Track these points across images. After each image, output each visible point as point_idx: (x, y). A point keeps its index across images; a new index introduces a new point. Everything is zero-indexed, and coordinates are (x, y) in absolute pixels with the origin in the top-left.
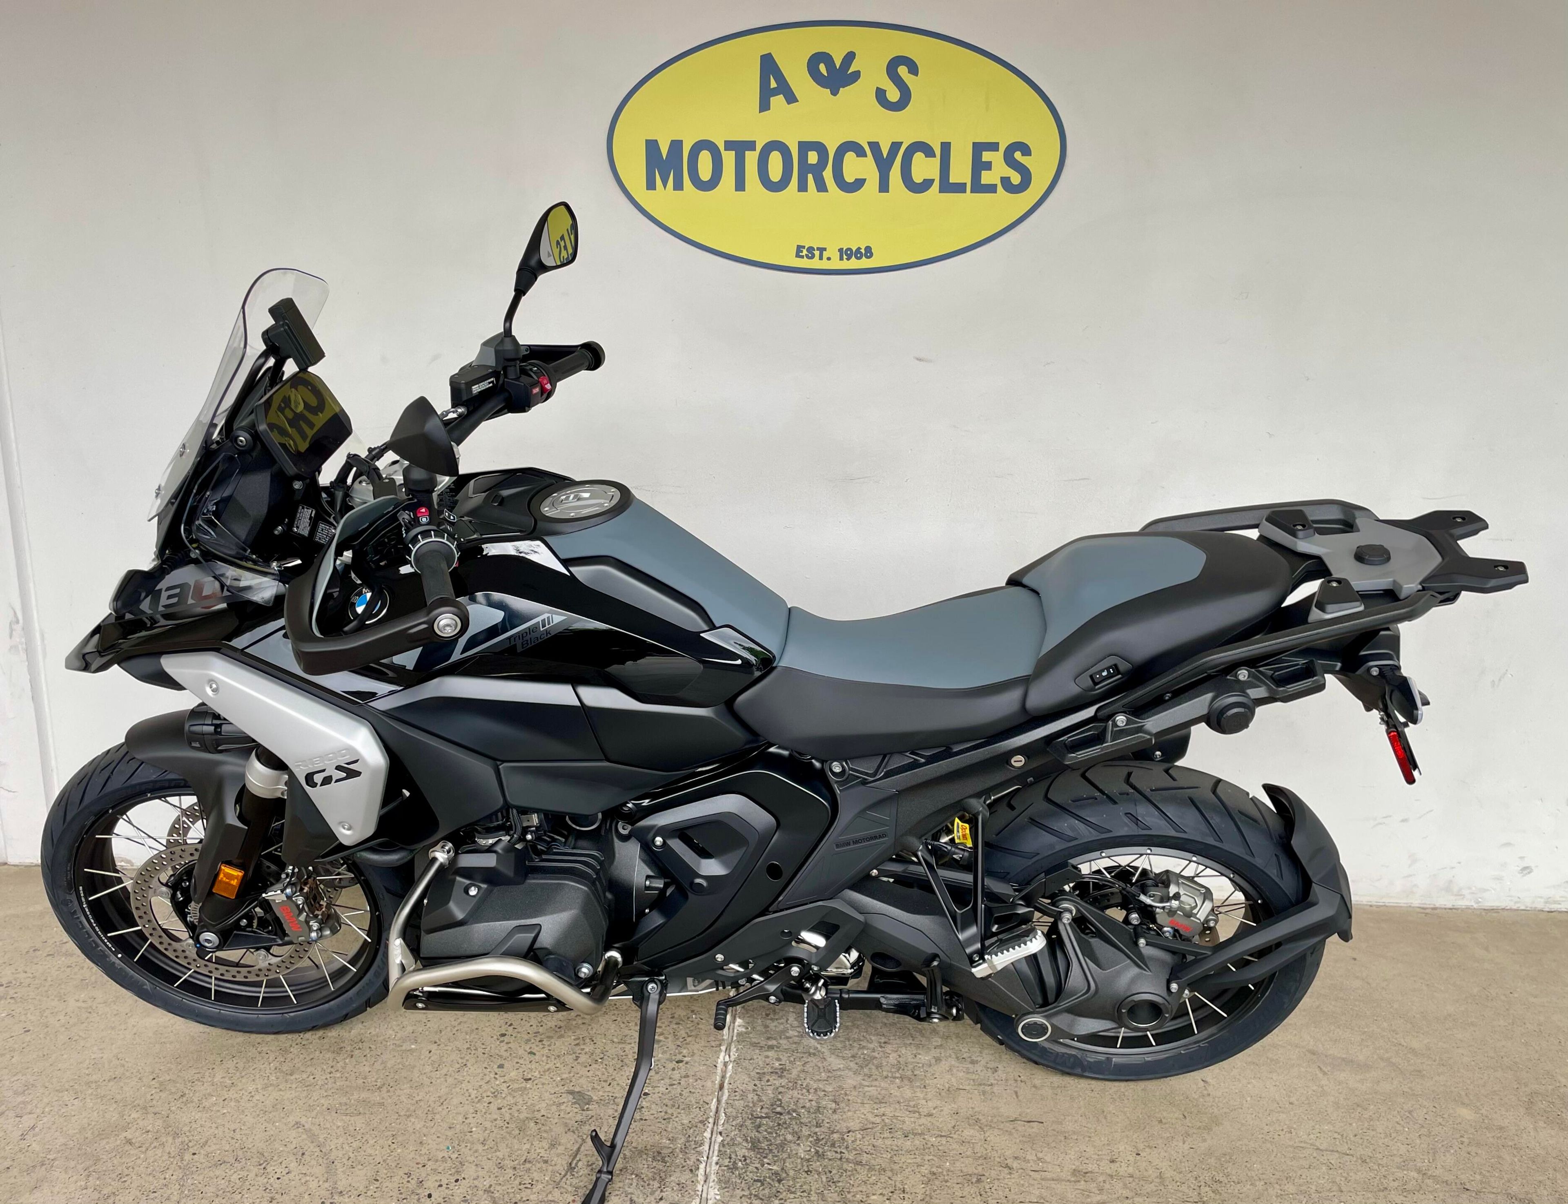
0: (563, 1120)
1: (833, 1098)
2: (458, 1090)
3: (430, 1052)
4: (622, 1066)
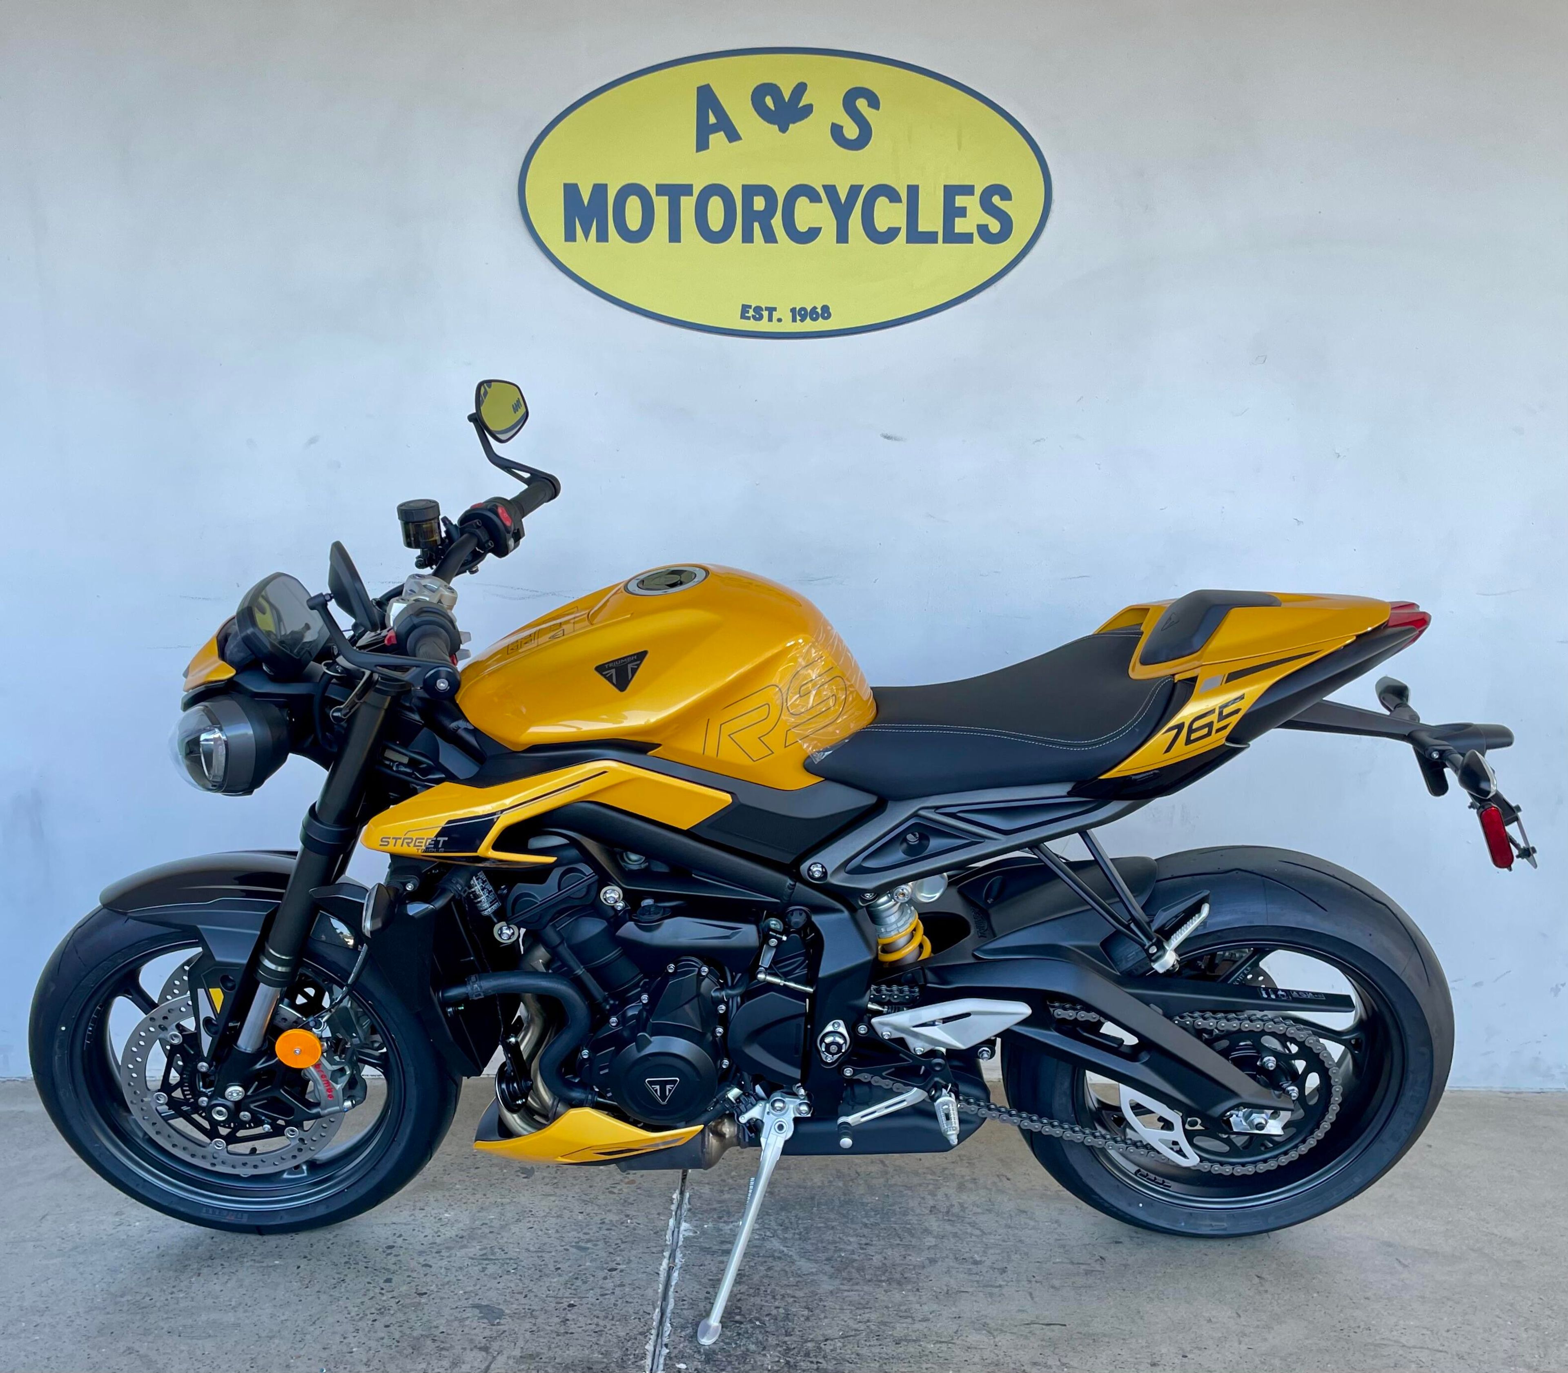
0: (467, 1336)
1: (805, 1304)
2: (334, 1307)
3: (298, 1267)
4: (540, 1276)
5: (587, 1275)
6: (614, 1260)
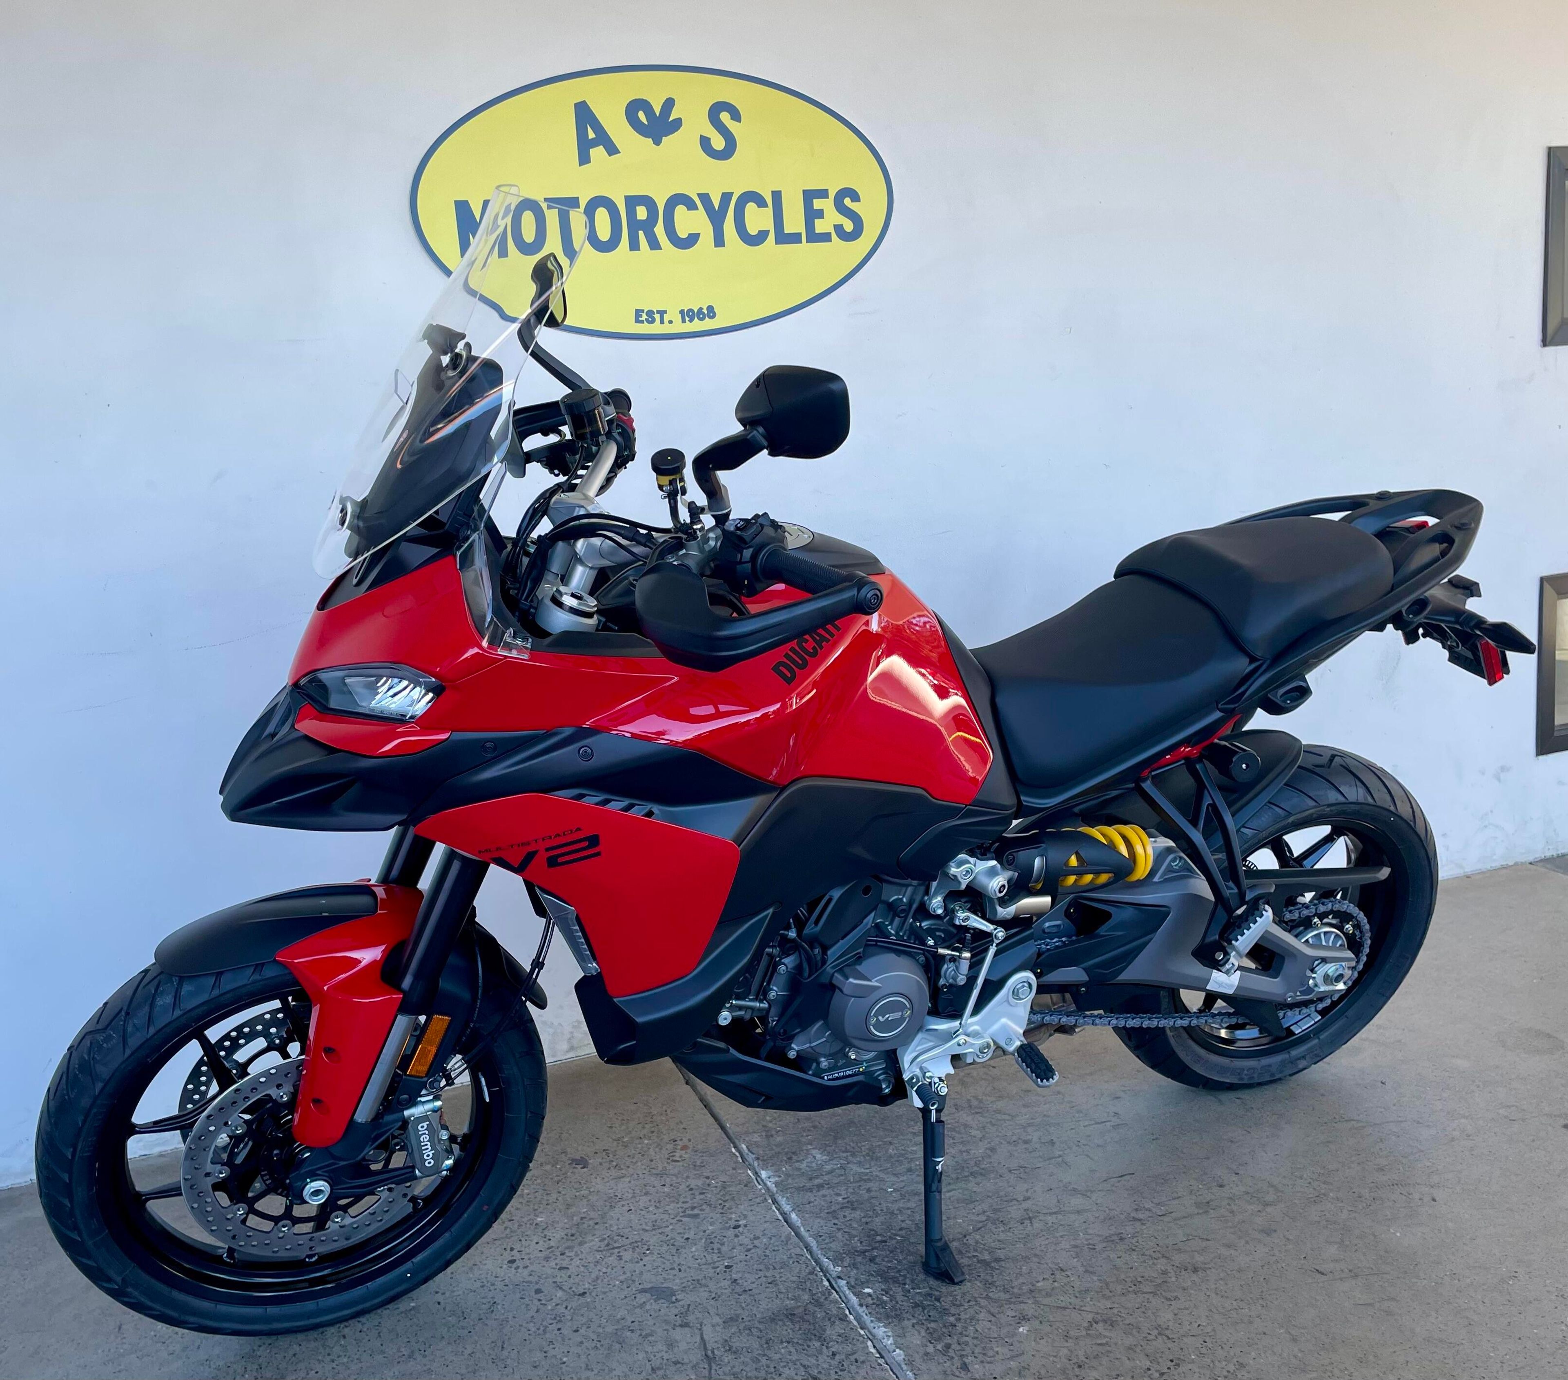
0: (658, 1318)
4: (678, 1250)
5: (718, 1237)
6: (731, 1219)
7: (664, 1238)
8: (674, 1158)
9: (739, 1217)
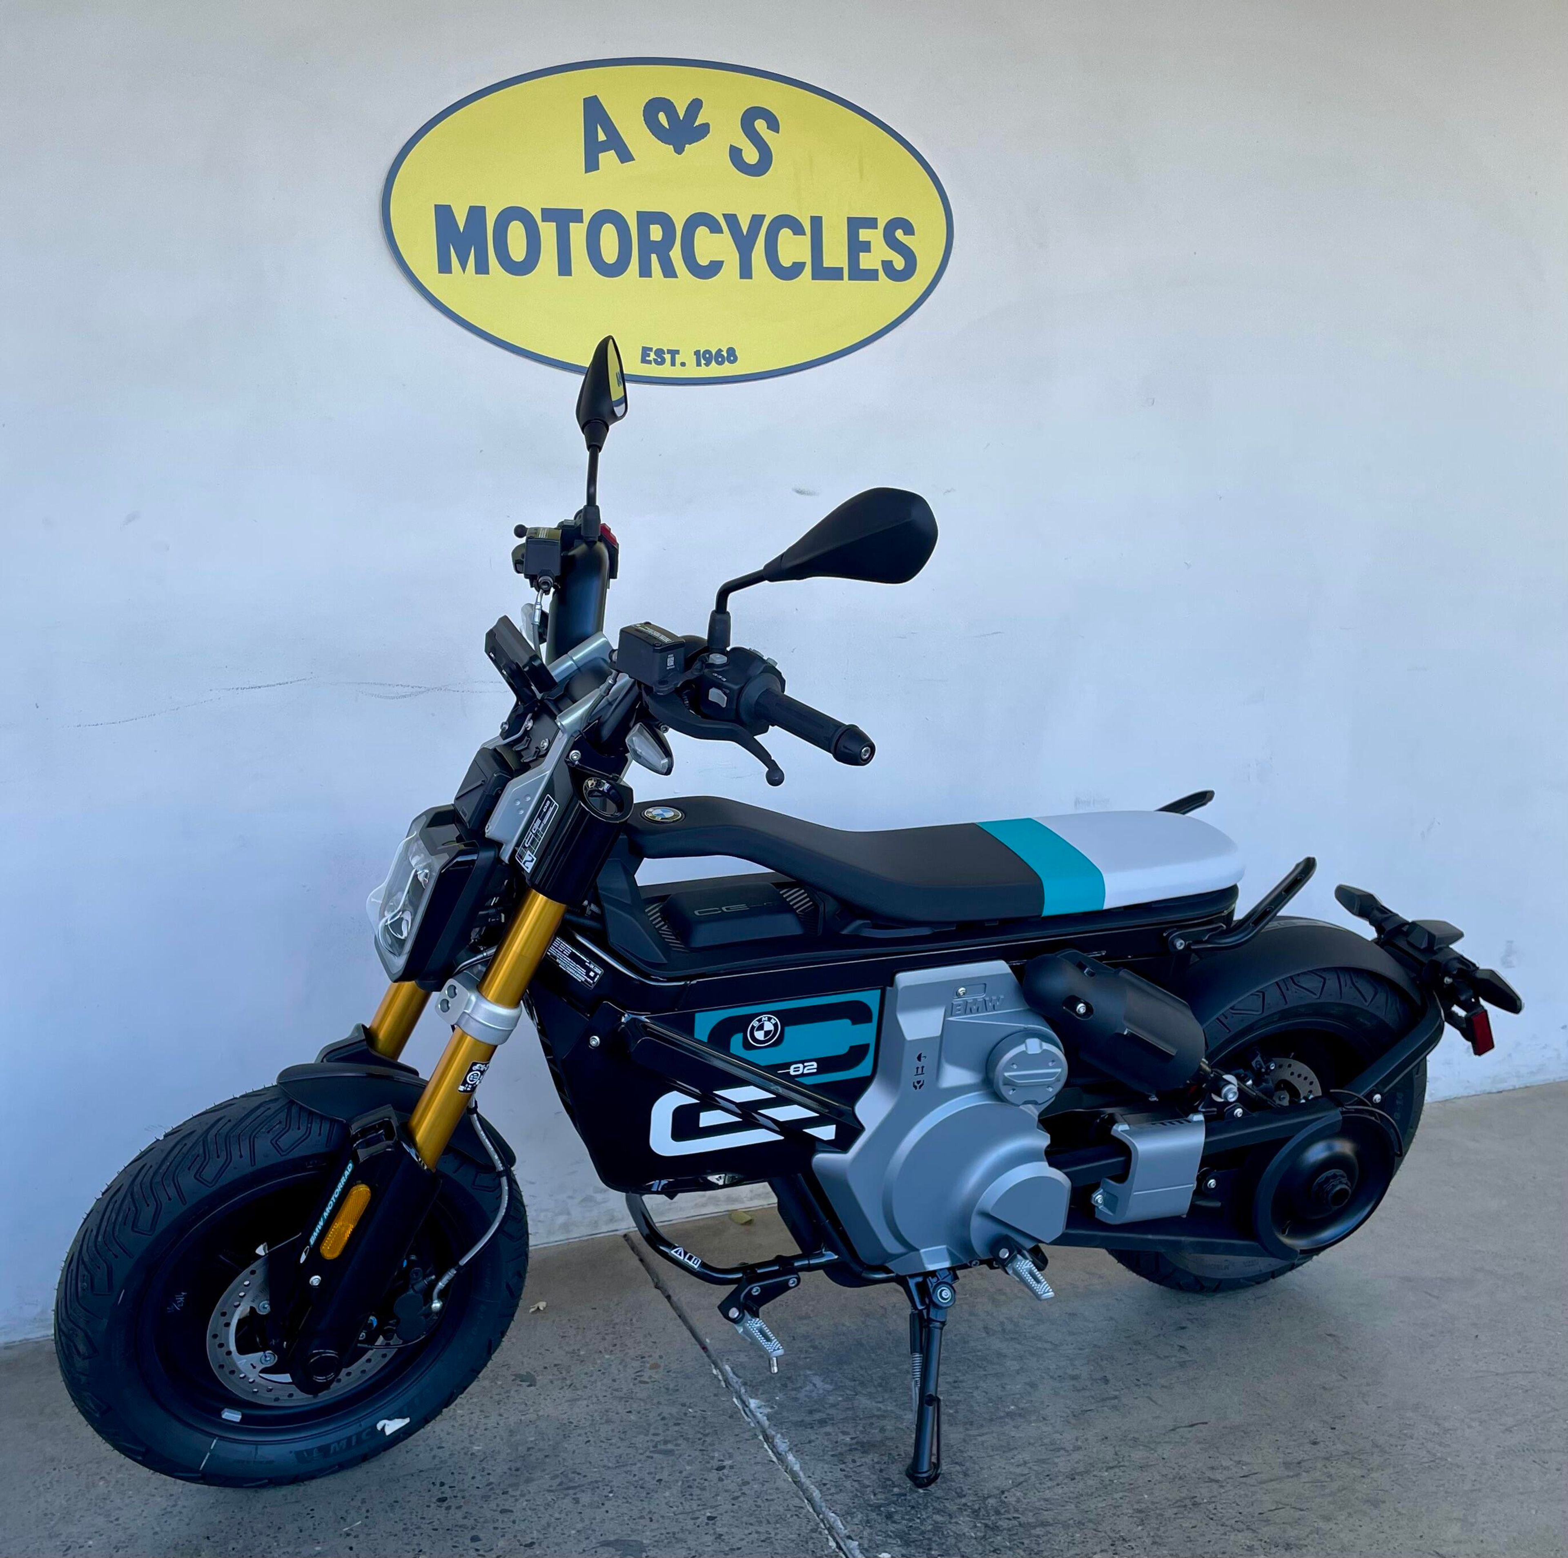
4: (648, 1494)
5: (698, 1480)
6: (713, 1458)
7: (630, 1478)
8: (642, 1379)
9: (724, 1456)
